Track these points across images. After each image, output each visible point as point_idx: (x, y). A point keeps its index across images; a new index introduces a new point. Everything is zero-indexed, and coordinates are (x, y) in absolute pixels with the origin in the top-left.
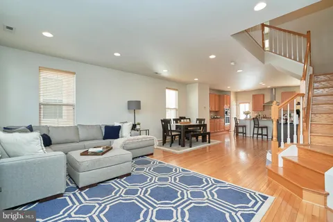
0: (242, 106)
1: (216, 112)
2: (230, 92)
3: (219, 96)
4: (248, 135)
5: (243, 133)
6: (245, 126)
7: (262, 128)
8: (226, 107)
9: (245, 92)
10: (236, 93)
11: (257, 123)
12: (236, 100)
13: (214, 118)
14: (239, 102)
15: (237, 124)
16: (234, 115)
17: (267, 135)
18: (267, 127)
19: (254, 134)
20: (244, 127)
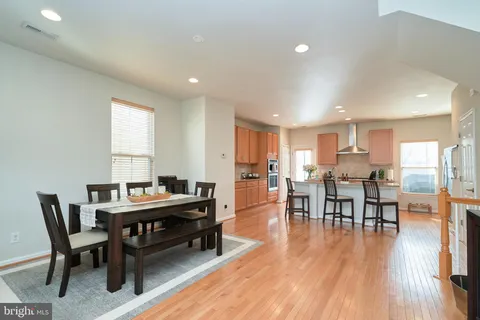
0: (299, 155)
1: (252, 165)
2: (277, 127)
3: (258, 134)
4: (313, 215)
5: (303, 210)
6: (308, 197)
7: (341, 201)
8: (271, 156)
9: (304, 129)
10: (290, 131)
11: (332, 192)
12: (290, 144)
13: (248, 178)
14: (294, 147)
15: (291, 190)
16: (285, 174)
17: (352, 217)
18: (352, 200)
19: (325, 214)
20: (305, 198)
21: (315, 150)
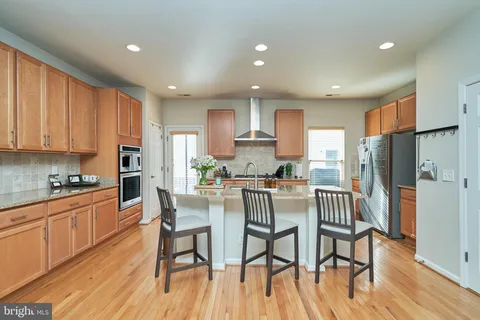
12: (162, 123)
14: (169, 128)
18: (295, 229)
21: (203, 136)
